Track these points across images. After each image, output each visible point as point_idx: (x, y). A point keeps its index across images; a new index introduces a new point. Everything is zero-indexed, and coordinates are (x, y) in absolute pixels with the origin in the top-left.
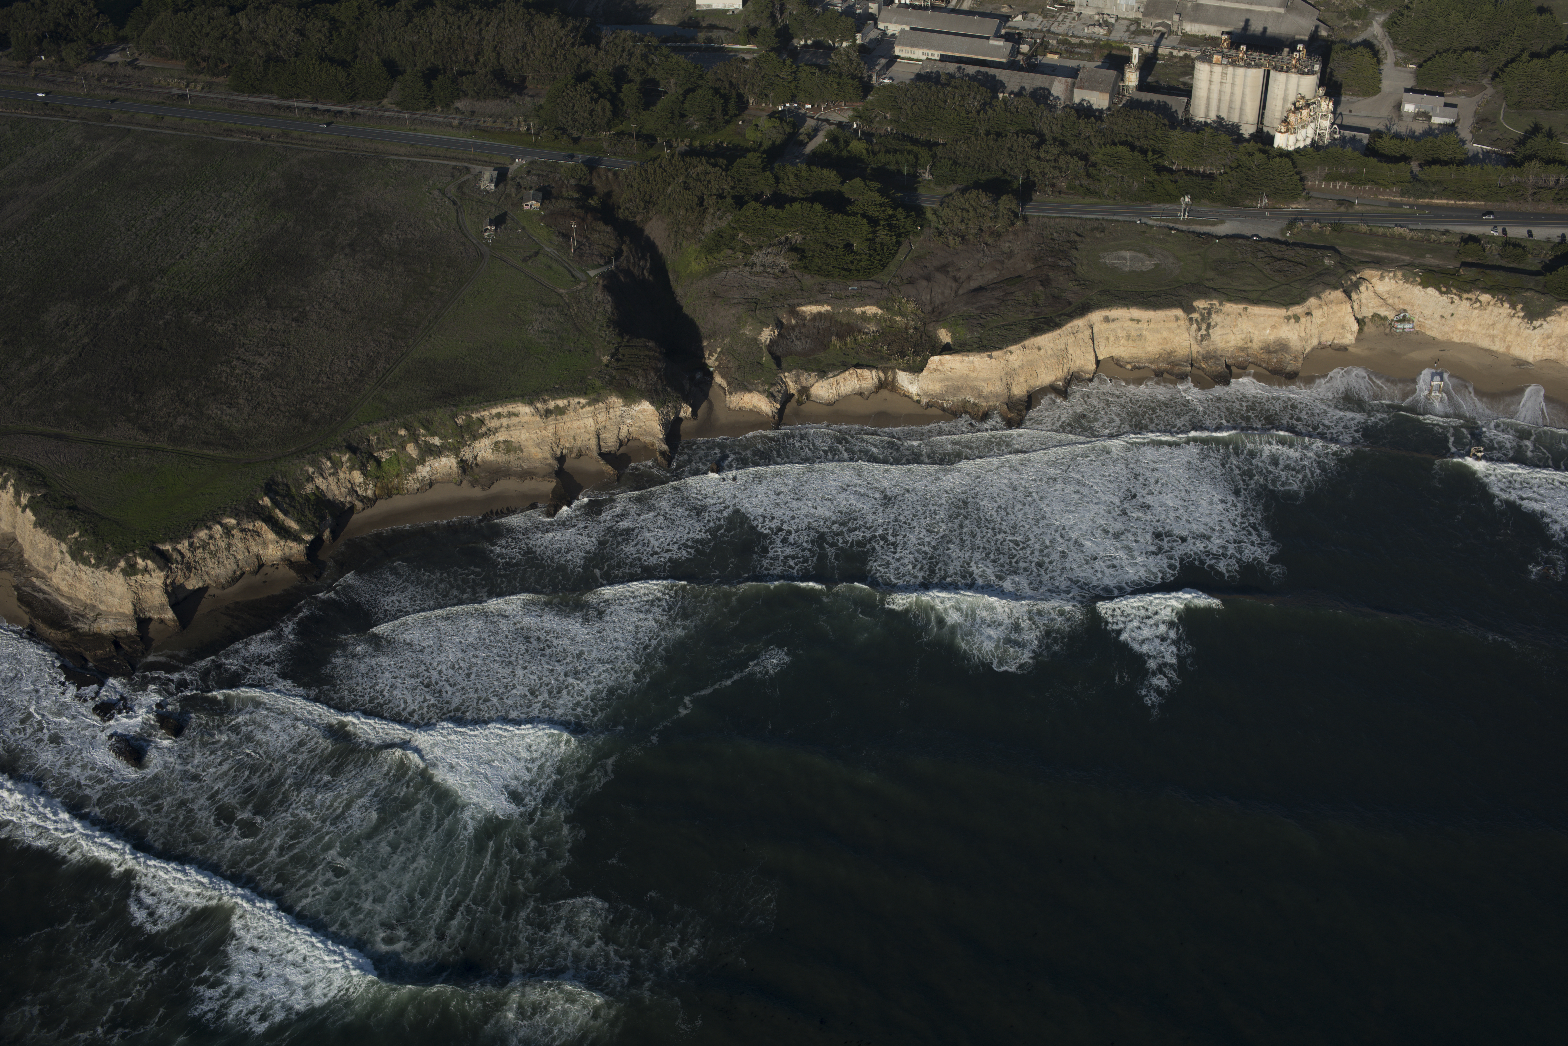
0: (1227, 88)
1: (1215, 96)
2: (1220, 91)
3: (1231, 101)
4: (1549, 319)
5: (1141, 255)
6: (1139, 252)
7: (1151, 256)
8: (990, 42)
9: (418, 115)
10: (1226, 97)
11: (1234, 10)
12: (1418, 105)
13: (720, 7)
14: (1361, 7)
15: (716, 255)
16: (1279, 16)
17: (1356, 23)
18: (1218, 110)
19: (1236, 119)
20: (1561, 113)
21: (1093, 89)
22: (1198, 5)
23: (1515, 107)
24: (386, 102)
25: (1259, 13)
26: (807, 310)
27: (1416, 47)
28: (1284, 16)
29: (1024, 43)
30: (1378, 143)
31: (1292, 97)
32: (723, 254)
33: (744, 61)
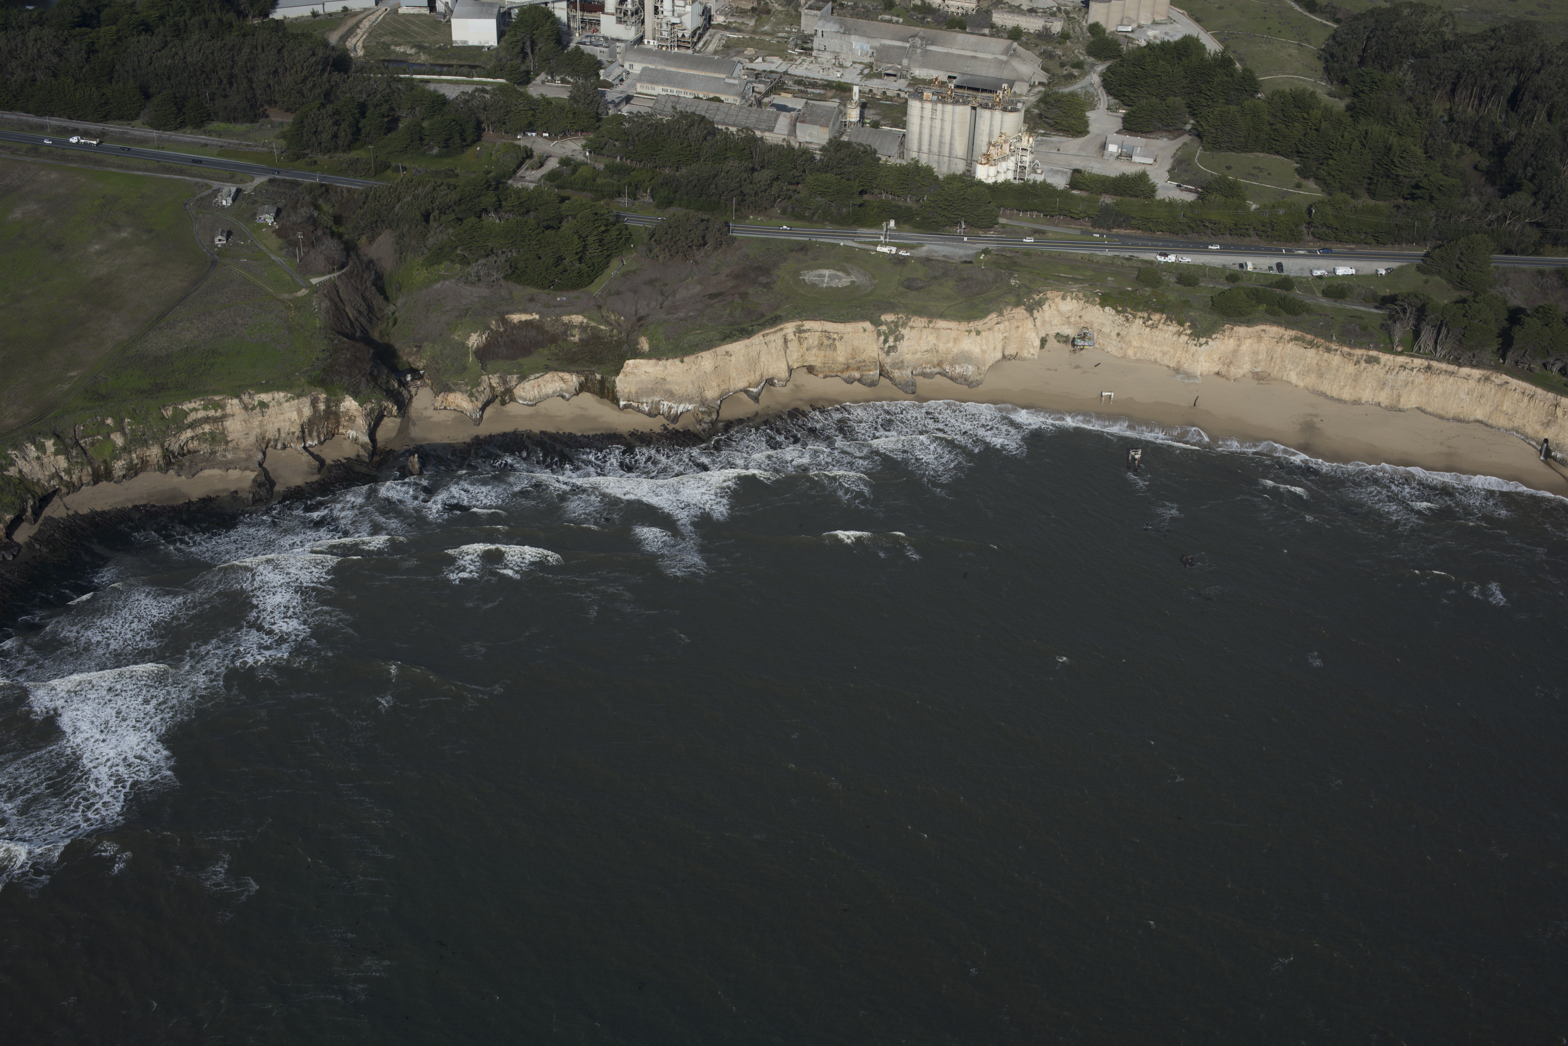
0: (938, 123)
1: (926, 132)
2: (931, 126)
3: (941, 136)
4: (1214, 336)
5: (840, 274)
6: (838, 270)
7: (848, 274)
8: (727, 80)
9: (167, 134)
10: (937, 132)
11: (960, 56)
12: (1121, 146)
13: (476, 43)
14: (1082, 58)
15: (436, 267)
16: (1002, 62)
17: (1076, 72)
18: (930, 145)
19: (947, 154)
20: (1251, 155)
21: (814, 123)
22: (927, 51)
23: (1209, 149)
24: (138, 122)
25: (983, 60)
26: (516, 318)
27: (1127, 93)
28: (1006, 62)
29: (760, 82)
30: (1078, 178)
31: (996, 133)
32: (442, 266)
33: (483, 91)
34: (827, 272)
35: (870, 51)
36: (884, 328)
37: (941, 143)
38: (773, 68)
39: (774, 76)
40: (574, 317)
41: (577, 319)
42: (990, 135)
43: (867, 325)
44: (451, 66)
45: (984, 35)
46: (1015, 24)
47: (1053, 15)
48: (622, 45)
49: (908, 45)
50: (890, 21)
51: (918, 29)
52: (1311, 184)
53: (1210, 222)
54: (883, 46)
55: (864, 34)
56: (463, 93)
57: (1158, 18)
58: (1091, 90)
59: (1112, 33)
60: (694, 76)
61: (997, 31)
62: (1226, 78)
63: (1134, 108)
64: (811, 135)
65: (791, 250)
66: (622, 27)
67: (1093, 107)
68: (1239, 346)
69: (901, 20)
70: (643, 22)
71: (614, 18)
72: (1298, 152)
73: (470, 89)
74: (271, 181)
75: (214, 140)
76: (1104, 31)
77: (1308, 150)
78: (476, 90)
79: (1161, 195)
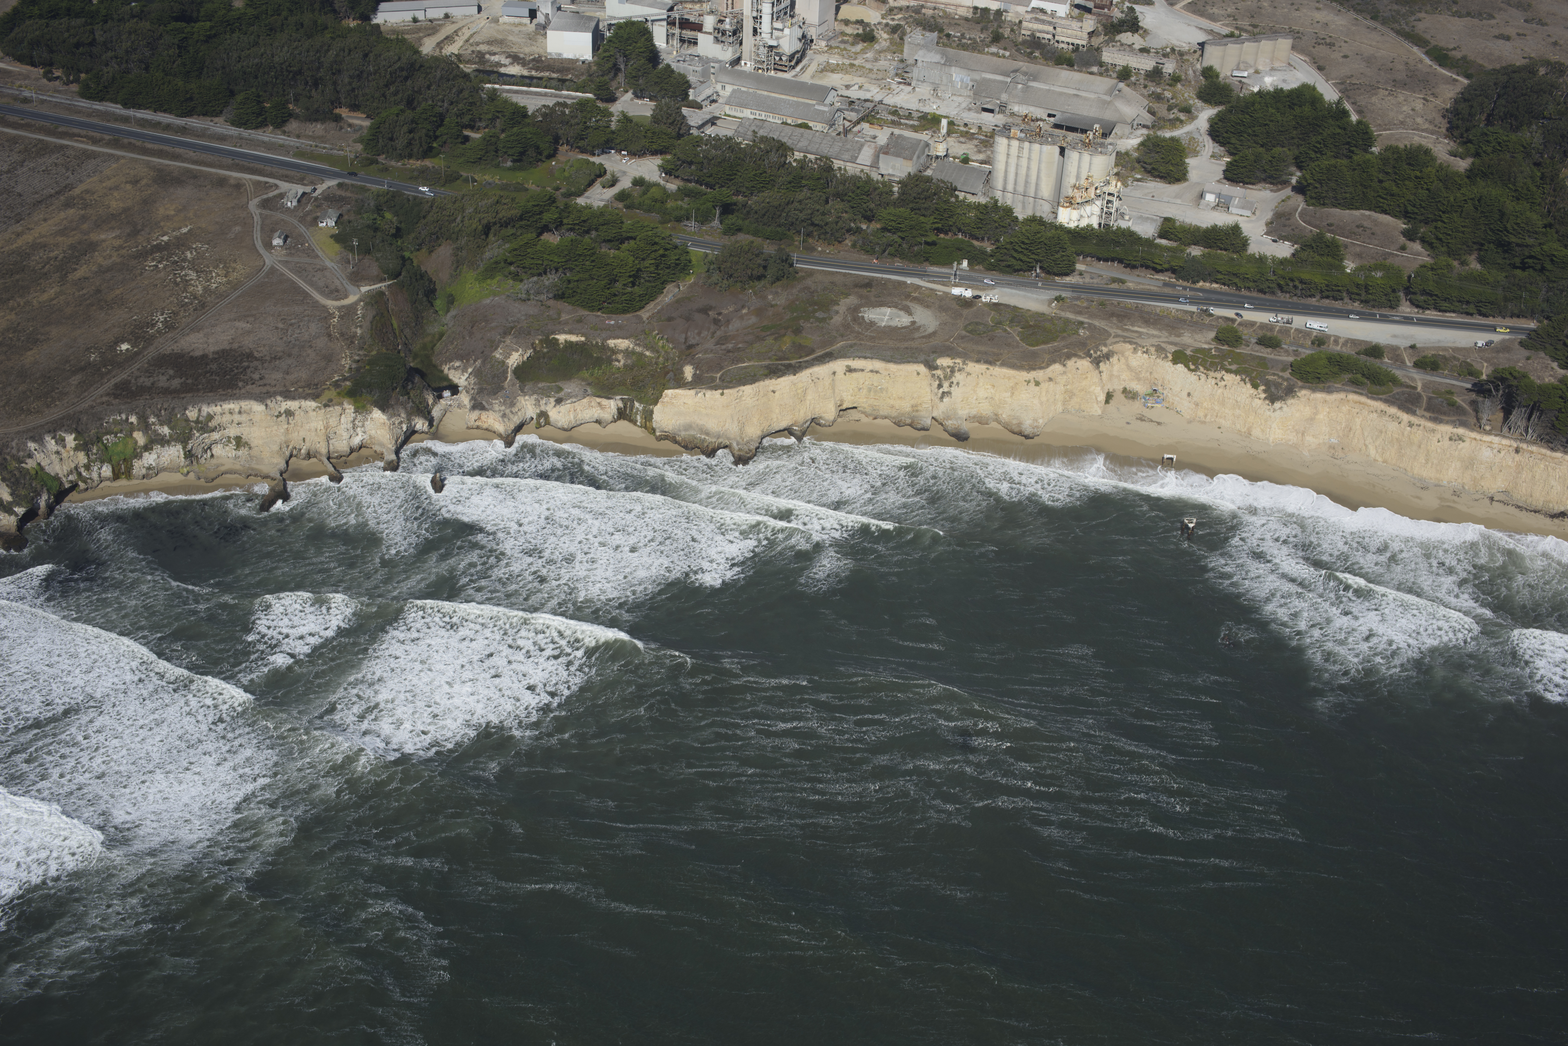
0: (1024, 162)
1: (1012, 170)
2: (1017, 165)
4: (1289, 402)
5: (901, 313)
6: (900, 309)
7: (910, 314)
8: (817, 107)
9: (246, 133)
10: (1023, 171)
11: (1061, 94)
12: (1219, 196)
13: (571, 56)
14: (1191, 102)
15: (489, 281)
16: (1105, 102)
17: (1182, 116)
18: (1015, 184)
19: (1032, 194)
20: (1357, 213)
21: (898, 155)
22: (1028, 87)
23: (1313, 205)
24: (220, 120)
25: (1086, 99)
26: (562, 338)
27: (1233, 141)
28: (1109, 103)
29: (852, 110)
30: (1168, 229)
31: (1084, 175)
32: (495, 281)
33: (565, 105)
34: (888, 311)
35: (971, 84)
36: (939, 372)
37: (1027, 182)
38: (868, 96)
39: (868, 104)
40: (620, 341)
41: (623, 344)
42: (1078, 177)
43: (921, 368)
44: (541, 79)
45: (1092, 73)
46: (1125, 64)
47: (1165, 55)
48: (716, 65)
49: (1009, 80)
50: (996, 55)
51: (1021, 63)
52: (1417, 246)
53: (1302, 282)
54: (984, 79)
55: (966, 67)
56: (544, 106)
57: (1277, 65)
58: (1196, 136)
59: (1226, 77)
60: (785, 101)
61: (1105, 69)
62: (1339, 131)
63: (1237, 157)
64: (893, 167)
65: (856, 286)
66: (719, 47)
67: (1196, 153)
68: (1316, 414)
69: (1007, 54)
70: (741, 44)
71: (711, 38)
72: (1407, 212)
73: (550, 102)
74: (340, 185)
75: (292, 141)
76: (1217, 76)
77: (1416, 210)
78: (558, 104)
79: (1253, 249)
